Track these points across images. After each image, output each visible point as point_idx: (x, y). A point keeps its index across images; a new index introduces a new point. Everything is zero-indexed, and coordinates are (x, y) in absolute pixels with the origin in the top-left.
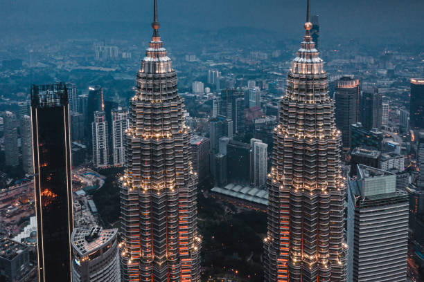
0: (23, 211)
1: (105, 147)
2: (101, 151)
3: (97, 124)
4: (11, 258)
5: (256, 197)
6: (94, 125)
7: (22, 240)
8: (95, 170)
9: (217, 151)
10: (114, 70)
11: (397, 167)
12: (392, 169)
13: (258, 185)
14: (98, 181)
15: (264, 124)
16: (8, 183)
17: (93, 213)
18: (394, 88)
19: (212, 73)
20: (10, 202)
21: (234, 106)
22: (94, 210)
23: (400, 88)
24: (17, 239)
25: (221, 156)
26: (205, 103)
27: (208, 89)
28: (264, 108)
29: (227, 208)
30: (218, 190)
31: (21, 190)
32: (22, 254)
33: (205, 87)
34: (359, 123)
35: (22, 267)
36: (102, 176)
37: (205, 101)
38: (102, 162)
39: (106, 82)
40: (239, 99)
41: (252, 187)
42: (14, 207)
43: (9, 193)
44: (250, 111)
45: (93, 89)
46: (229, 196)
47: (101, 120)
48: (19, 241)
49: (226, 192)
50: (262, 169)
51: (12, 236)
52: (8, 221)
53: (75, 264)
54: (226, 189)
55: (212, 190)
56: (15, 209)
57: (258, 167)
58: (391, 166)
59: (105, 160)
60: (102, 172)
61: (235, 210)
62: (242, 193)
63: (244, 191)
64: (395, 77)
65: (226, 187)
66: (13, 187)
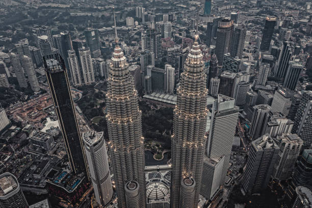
0: (41, 115)
1: (78, 73)
2: (77, 75)
3: (71, 59)
4: (45, 141)
5: (167, 100)
6: (69, 59)
7: (47, 131)
8: (75, 87)
9: (146, 74)
10: (69, 6)
11: (245, 80)
12: (242, 82)
13: (169, 92)
14: (78, 95)
15: (173, 51)
16: (26, 98)
17: (80, 114)
18: (258, 16)
19: (138, 9)
20: (31, 110)
21: (154, 40)
22: (80, 112)
23: (263, 16)
24: (44, 130)
25: (148, 77)
26: (136, 34)
27: (137, 23)
28: (173, 37)
29: (152, 106)
30: (147, 96)
31: (35, 102)
32: (50, 139)
33: (134, 21)
34: (229, 53)
35: (52, 144)
36: (80, 91)
37: (135, 32)
38: (78, 83)
39: (66, 18)
40: (158, 36)
41: (166, 93)
42: (35, 113)
43: (29, 104)
44: (165, 41)
45: (64, 34)
46: (153, 100)
47: (73, 57)
48: (45, 132)
49: (152, 98)
50: (171, 83)
51: (40, 129)
52: (35, 120)
53: (87, 149)
54: (152, 96)
55: (144, 96)
56: (36, 114)
57: (169, 82)
58: (242, 80)
59: (80, 81)
60: (79, 88)
61: (157, 107)
62: (160, 98)
63: (161, 96)
64: (261, 6)
65: (152, 95)
66: (30, 101)
